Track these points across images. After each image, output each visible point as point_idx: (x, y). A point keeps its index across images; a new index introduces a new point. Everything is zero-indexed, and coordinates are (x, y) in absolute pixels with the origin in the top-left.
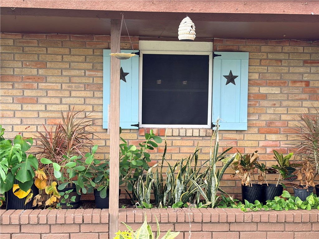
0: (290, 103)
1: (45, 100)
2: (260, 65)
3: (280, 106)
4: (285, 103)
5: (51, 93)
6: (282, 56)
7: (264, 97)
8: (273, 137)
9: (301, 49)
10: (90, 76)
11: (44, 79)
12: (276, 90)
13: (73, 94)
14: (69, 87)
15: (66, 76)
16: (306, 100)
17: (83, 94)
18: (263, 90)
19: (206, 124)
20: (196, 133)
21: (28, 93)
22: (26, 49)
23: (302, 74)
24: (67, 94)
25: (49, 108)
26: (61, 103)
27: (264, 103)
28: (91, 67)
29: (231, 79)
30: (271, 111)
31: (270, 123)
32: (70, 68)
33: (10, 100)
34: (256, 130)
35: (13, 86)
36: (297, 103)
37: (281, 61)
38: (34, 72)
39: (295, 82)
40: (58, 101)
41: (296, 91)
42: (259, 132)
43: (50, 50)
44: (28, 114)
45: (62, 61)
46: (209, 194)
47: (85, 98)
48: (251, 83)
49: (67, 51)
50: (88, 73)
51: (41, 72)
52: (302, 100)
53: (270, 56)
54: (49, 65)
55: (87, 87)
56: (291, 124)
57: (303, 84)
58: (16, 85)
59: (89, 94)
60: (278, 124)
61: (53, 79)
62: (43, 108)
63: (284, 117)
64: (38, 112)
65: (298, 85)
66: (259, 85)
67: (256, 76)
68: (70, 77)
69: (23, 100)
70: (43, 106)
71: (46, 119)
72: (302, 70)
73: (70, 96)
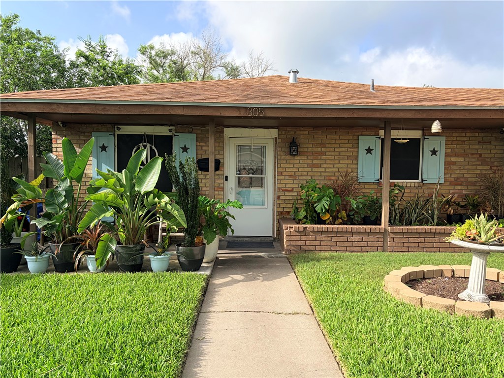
0: (470, 167)
1: (325, 166)
2: (452, 144)
3: (464, 169)
4: (466, 167)
5: (328, 162)
6: (465, 139)
7: (454, 163)
8: (459, 187)
9: (477, 135)
10: (350, 152)
11: (325, 153)
12: (461, 159)
13: (341, 162)
14: (338, 158)
15: (337, 152)
16: (479, 165)
17: (347, 162)
18: (453, 159)
19: (418, 179)
20: (413, 185)
21: (315, 162)
22: (315, 136)
23: (477, 149)
24: (337, 162)
25: (327, 170)
26: (334, 167)
27: (454, 167)
28: (351, 146)
29: (434, 152)
30: (458, 172)
31: (457, 179)
32: (339, 147)
33: (306, 165)
34: (449, 183)
35: (307, 158)
36: (474, 167)
37: (464, 141)
38: (319, 149)
39: (473, 154)
40: (332, 166)
41: (474, 160)
42: (451, 184)
43: (329, 137)
44: (316, 175)
45: (335, 143)
46: (433, 219)
47: (347, 164)
48: (447, 155)
49: (338, 137)
50: (349, 150)
51: (323, 149)
52: (477, 165)
53: (458, 139)
54: (327, 145)
55: (349, 157)
56: (470, 179)
57: (478, 156)
58: (309, 157)
59: (350, 162)
60: (462, 179)
61: (330, 154)
62: (323, 170)
63: (465, 175)
64: (321, 172)
65: (475, 156)
66: (451, 156)
67: (449, 151)
68: (339, 152)
69: (313, 166)
70: (324, 169)
71: (325, 176)
72: (477, 147)
73: (339, 163)
